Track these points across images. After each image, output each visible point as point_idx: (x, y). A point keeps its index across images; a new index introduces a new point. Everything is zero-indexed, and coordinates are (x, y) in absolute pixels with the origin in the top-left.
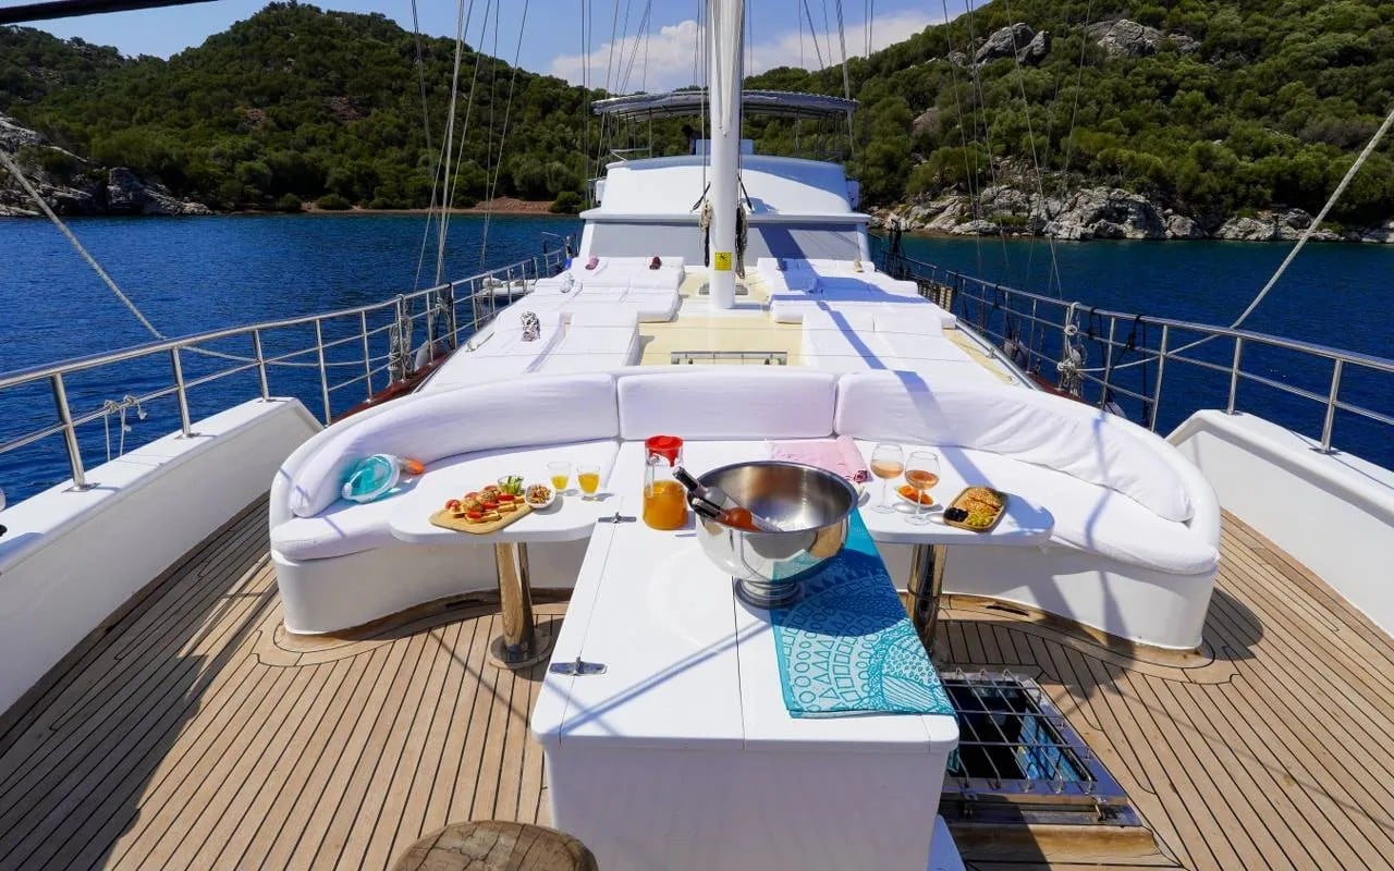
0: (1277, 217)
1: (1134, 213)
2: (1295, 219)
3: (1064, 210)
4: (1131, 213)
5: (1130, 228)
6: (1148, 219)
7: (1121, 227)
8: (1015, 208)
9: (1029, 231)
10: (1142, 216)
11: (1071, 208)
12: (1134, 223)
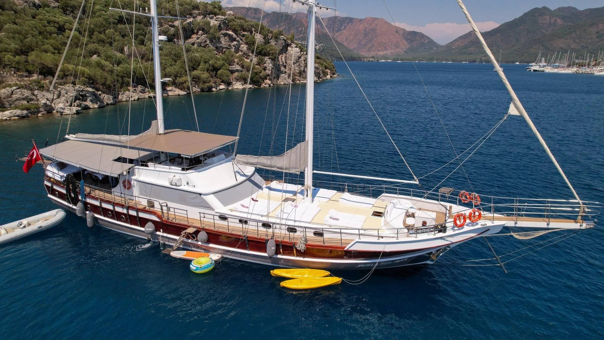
0: (135, 90)
1: (90, 96)
2: (141, 90)
3: (55, 97)
4: (89, 97)
5: (90, 103)
6: (96, 99)
7: (86, 103)
8: (29, 100)
9: (43, 111)
10: (94, 97)
11: (59, 96)
12: (91, 101)
